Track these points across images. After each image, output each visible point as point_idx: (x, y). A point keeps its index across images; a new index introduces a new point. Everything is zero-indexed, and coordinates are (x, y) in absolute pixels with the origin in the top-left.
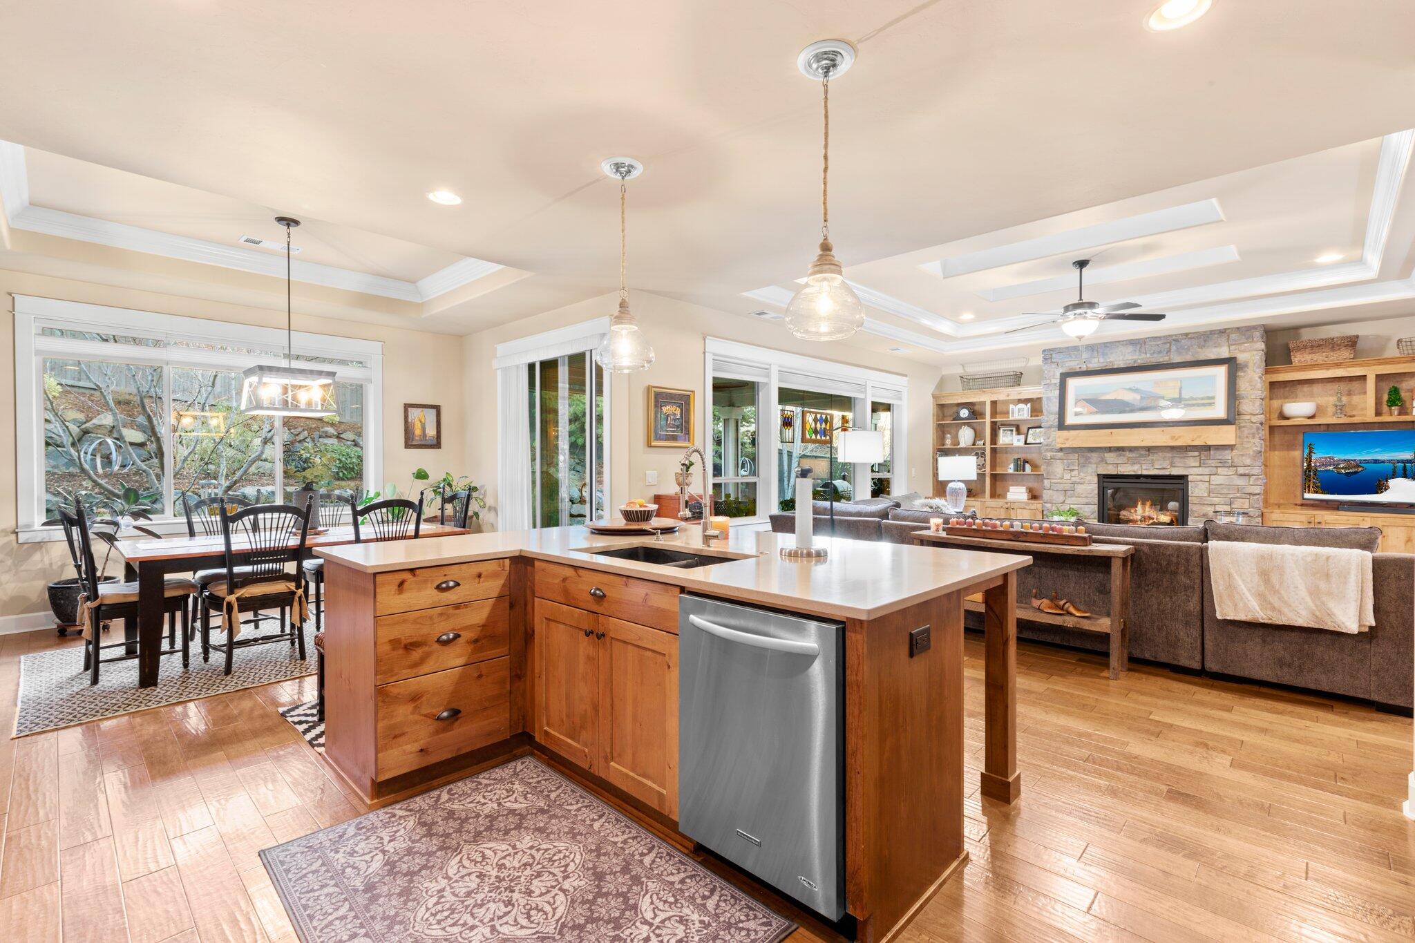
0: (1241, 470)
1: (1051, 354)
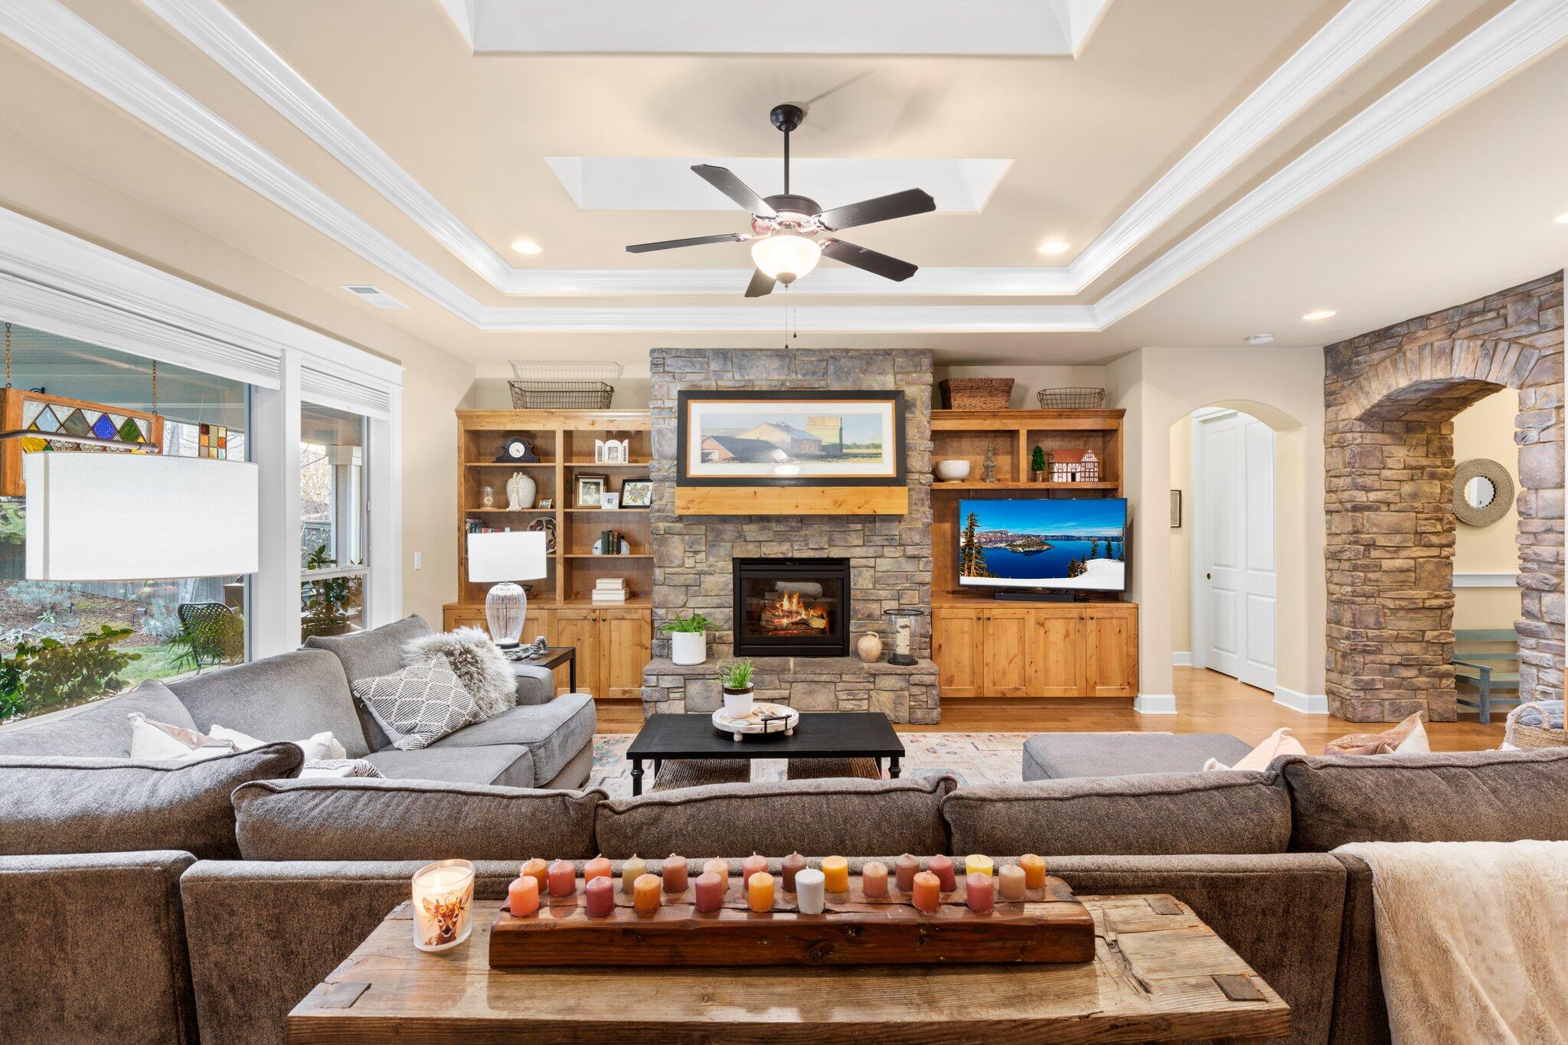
0: (910, 551)
1: (664, 358)
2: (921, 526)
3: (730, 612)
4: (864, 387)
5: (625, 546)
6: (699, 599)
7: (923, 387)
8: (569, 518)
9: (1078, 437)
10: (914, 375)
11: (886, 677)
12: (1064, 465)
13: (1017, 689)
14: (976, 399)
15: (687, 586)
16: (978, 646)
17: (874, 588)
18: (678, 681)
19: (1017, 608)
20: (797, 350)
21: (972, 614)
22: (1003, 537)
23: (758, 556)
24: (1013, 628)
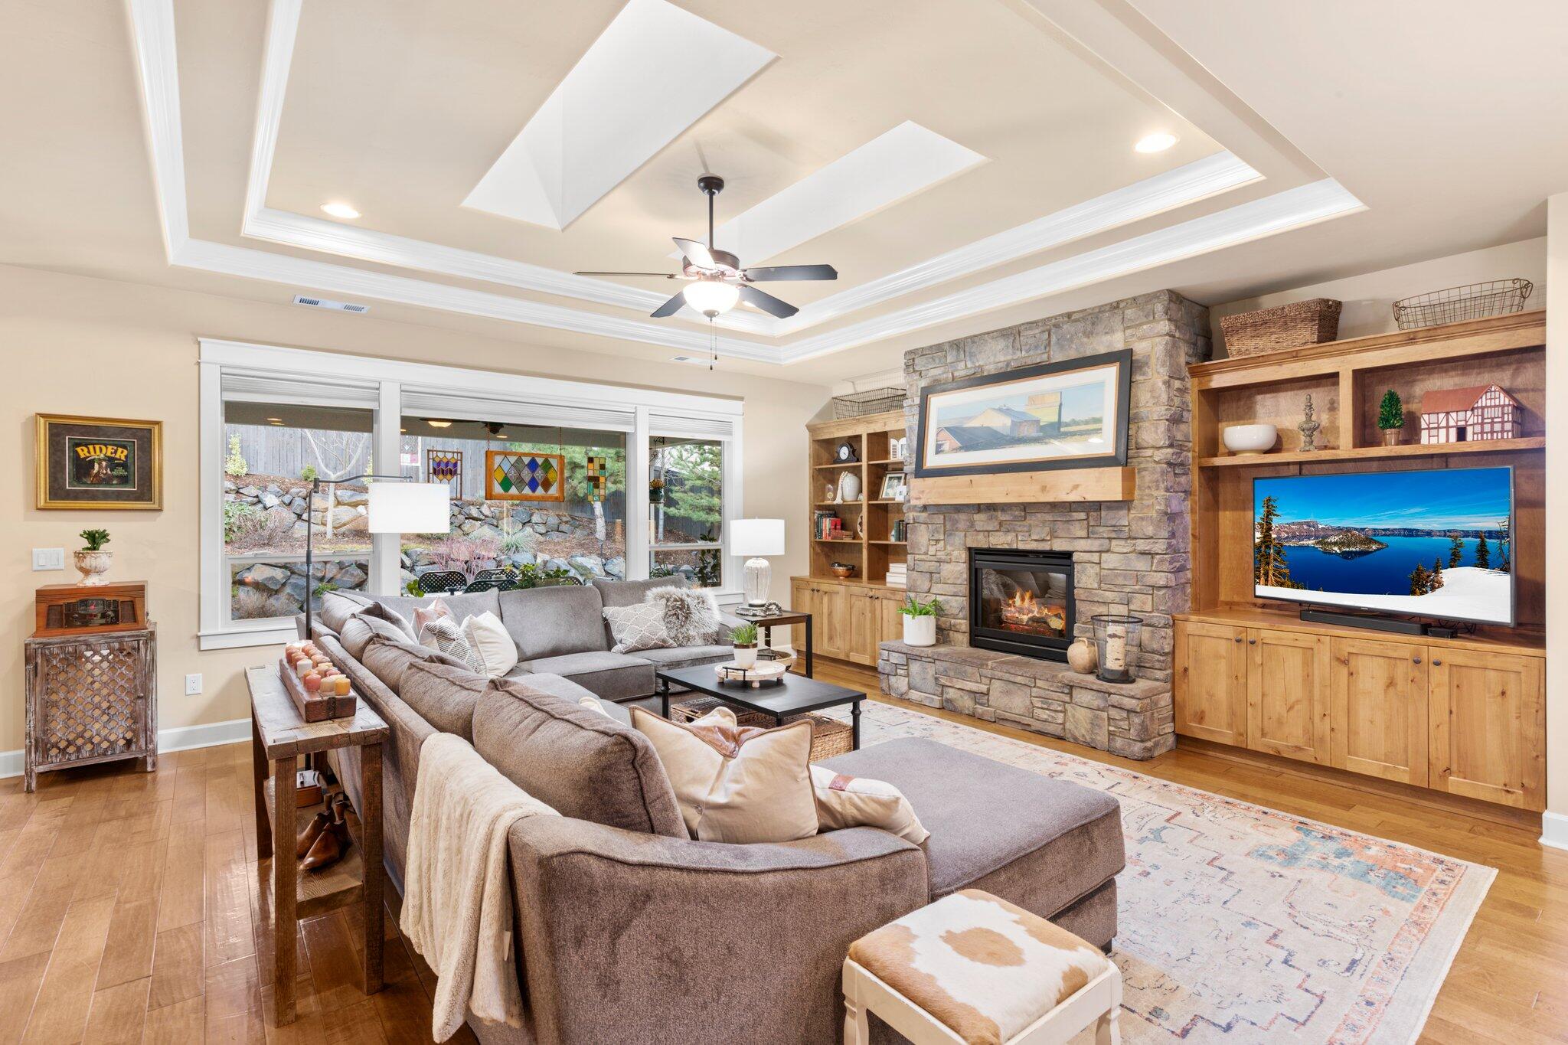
0: (1142, 545)
1: (913, 359)
2: (1155, 515)
3: (965, 601)
4: (1089, 353)
6: (940, 585)
7: (1158, 339)
10: (1145, 327)
12: (1442, 416)
13: (1298, 748)
15: (931, 573)
16: (1241, 681)
17: (1099, 588)
18: (902, 659)
19: (1304, 633)
20: (1020, 325)
21: (1230, 633)
22: (1310, 530)
23: (986, 546)
24: (1293, 663)
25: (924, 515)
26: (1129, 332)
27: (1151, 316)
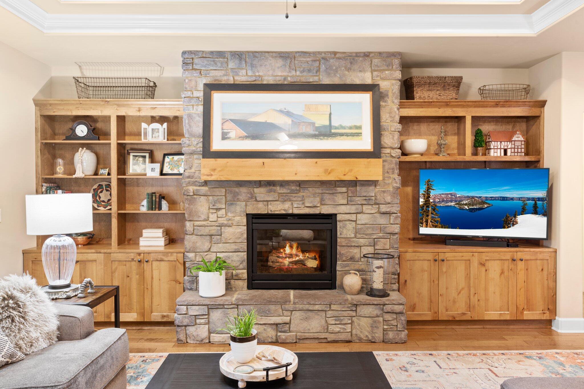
0: (383, 208)
1: (193, 59)
2: (391, 189)
3: (244, 255)
4: (349, 82)
5: (165, 204)
6: (220, 245)
7: (394, 82)
8: (122, 183)
9: (508, 123)
10: (387, 72)
11: (365, 306)
12: (499, 143)
13: (464, 314)
14: (433, 92)
15: (211, 235)
16: (434, 282)
17: (355, 237)
18: (203, 310)
19: (465, 251)
20: (296, 52)
21: (430, 257)
22: (453, 198)
23: (266, 212)
24: (461, 267)
25: (204, 189)
26: (375, 73)
27: (390, 66)
